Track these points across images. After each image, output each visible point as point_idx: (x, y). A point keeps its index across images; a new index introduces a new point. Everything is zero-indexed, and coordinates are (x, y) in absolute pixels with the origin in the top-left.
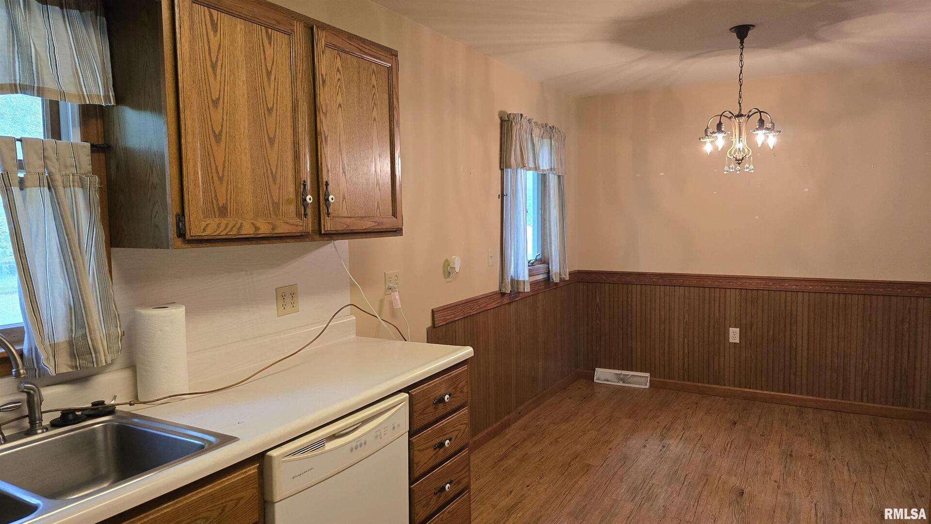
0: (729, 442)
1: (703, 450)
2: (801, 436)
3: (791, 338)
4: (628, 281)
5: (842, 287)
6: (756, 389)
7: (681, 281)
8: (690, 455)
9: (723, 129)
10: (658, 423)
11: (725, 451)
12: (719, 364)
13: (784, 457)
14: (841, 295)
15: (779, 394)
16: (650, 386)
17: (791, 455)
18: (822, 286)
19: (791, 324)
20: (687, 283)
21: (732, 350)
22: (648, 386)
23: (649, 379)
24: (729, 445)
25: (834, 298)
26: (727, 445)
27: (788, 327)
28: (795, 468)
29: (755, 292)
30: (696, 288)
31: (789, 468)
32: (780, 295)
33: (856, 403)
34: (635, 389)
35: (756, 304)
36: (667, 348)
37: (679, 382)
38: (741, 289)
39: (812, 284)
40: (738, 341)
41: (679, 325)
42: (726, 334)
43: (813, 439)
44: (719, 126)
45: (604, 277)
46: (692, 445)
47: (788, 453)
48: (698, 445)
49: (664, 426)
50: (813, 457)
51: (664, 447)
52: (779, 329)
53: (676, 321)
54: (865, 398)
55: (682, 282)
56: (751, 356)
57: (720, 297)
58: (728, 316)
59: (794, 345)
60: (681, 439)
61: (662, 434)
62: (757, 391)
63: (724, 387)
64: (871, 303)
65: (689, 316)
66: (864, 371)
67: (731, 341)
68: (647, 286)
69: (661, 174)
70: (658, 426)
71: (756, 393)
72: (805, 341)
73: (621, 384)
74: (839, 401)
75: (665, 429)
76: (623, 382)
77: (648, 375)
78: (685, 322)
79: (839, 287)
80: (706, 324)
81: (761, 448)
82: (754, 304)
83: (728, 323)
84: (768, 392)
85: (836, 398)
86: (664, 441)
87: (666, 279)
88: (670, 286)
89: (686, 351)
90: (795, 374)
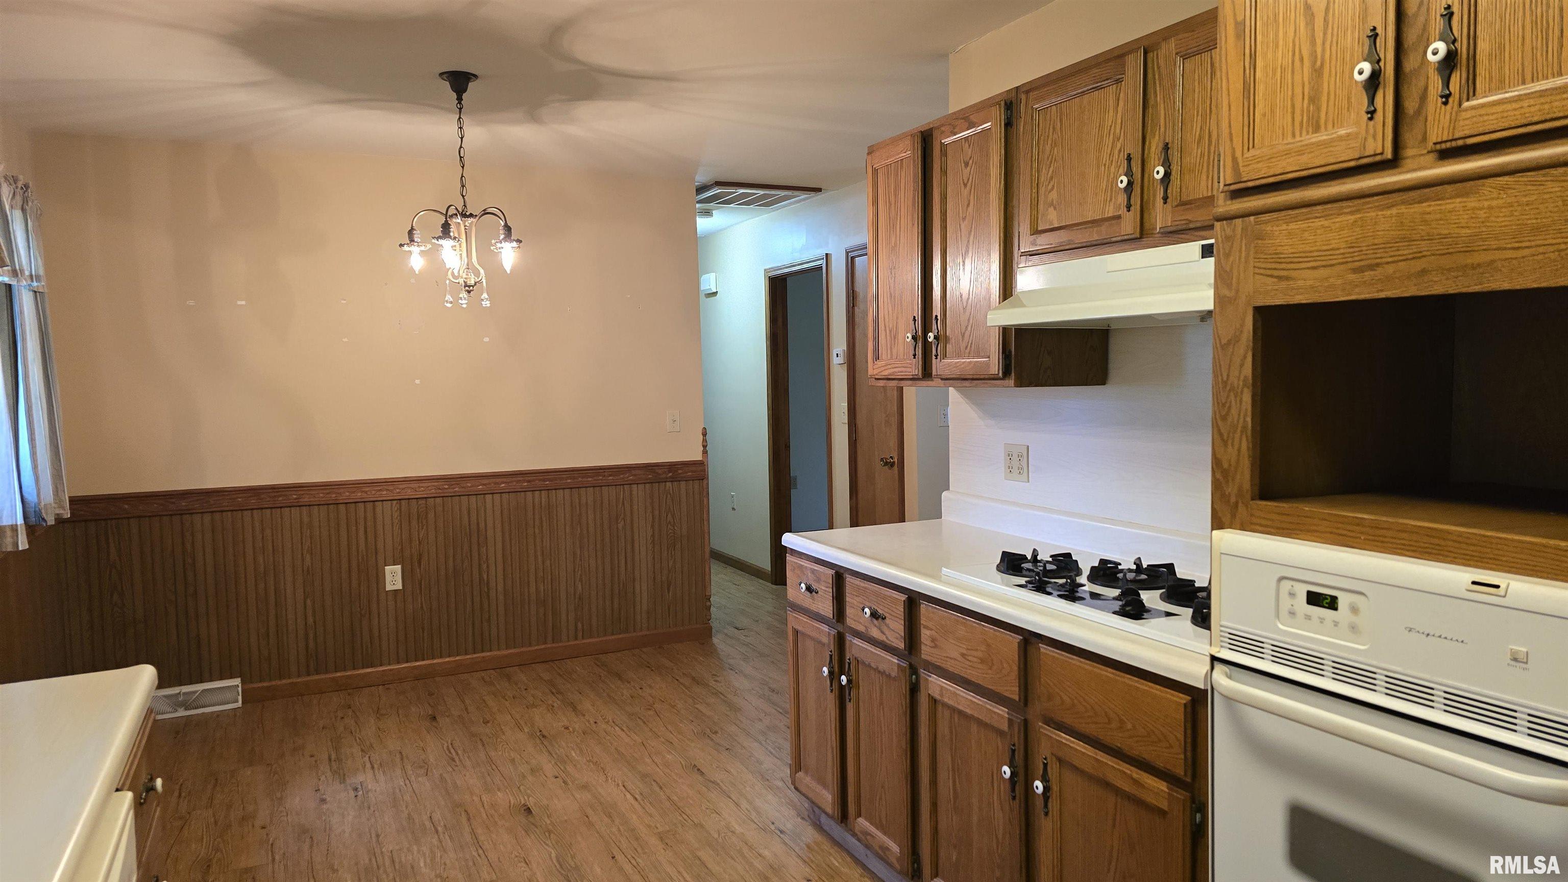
0: (448, 746)
1: (423, 771)
2: (534, 706)
3: (480, 565)
4: (184, 508)
5: (544, 480)
6: (433, 658)
7: (295, 496)
8: (409, 785)
9: (452, 234)
10: (312, 756)
11: (454, 761)
12: (371, 631)
13: (538, 741)
14: (543, 492)
15: (468, 657)
16: (243, 703)
17: (544, 736)
18: (518, 482)
19: (479, 544)
20: (306, 499)
21: (391, 603)
22: (240, 702)
23: (240, 689)
24: (452, 751)
25: (533, 497)
26: (450, 752)
27: (475, 547)
28: (562, 750)
29: (423, 501)
30: (321, 507)
31: (556, 754)
32: (460, 502)
33: (570, 643)
34: (219, 714)
35: (424, 522)
36: (272, 623)
37: (299, 680)
38: (400, 500)
39: (505, 480)
40: (399, 586)
41: (294, 578)
42: (380, 578)
43: (553, 706)
44: (446, 227)
45: (126, 506)
46: (398, 772)
47: (538, 734)
48: (409, 768)
49: (326, 757)
50: (571, 729)
51: (356, 789)
52: (462, 555)
53: (289, 571)
54: (580, 634)
55: (296, 499)
56: (422, 607)
57: (365, 518)
58: (380, 545)
59: (485, 576)
60: (373, 768)
61: (334, 773)
62: (435, 661)
63: (381, 669)
64: (580, 500)
65: (312, 559)
66: (577, 596)
67: (389, 587)
68: (224, 514)
69: (239, 303)
70: (316, 761)
71: (434, 664)
72: (500, 567)
73: (182, 713)
74: (549, 646)
75: (333, 763)
76: (187, 709)
77: (237, 681)
78: (305, 569)
79: (540, 480)
80: (345, 566)
81: (499, 740)
82: (422, 522)
83: (381, 561)
84: (452, 659)
85: (545, 643)
86: (348, 781)
87: (262, 496)
88: (271, 508)
89: (310, 620)
90: (489, 620)
